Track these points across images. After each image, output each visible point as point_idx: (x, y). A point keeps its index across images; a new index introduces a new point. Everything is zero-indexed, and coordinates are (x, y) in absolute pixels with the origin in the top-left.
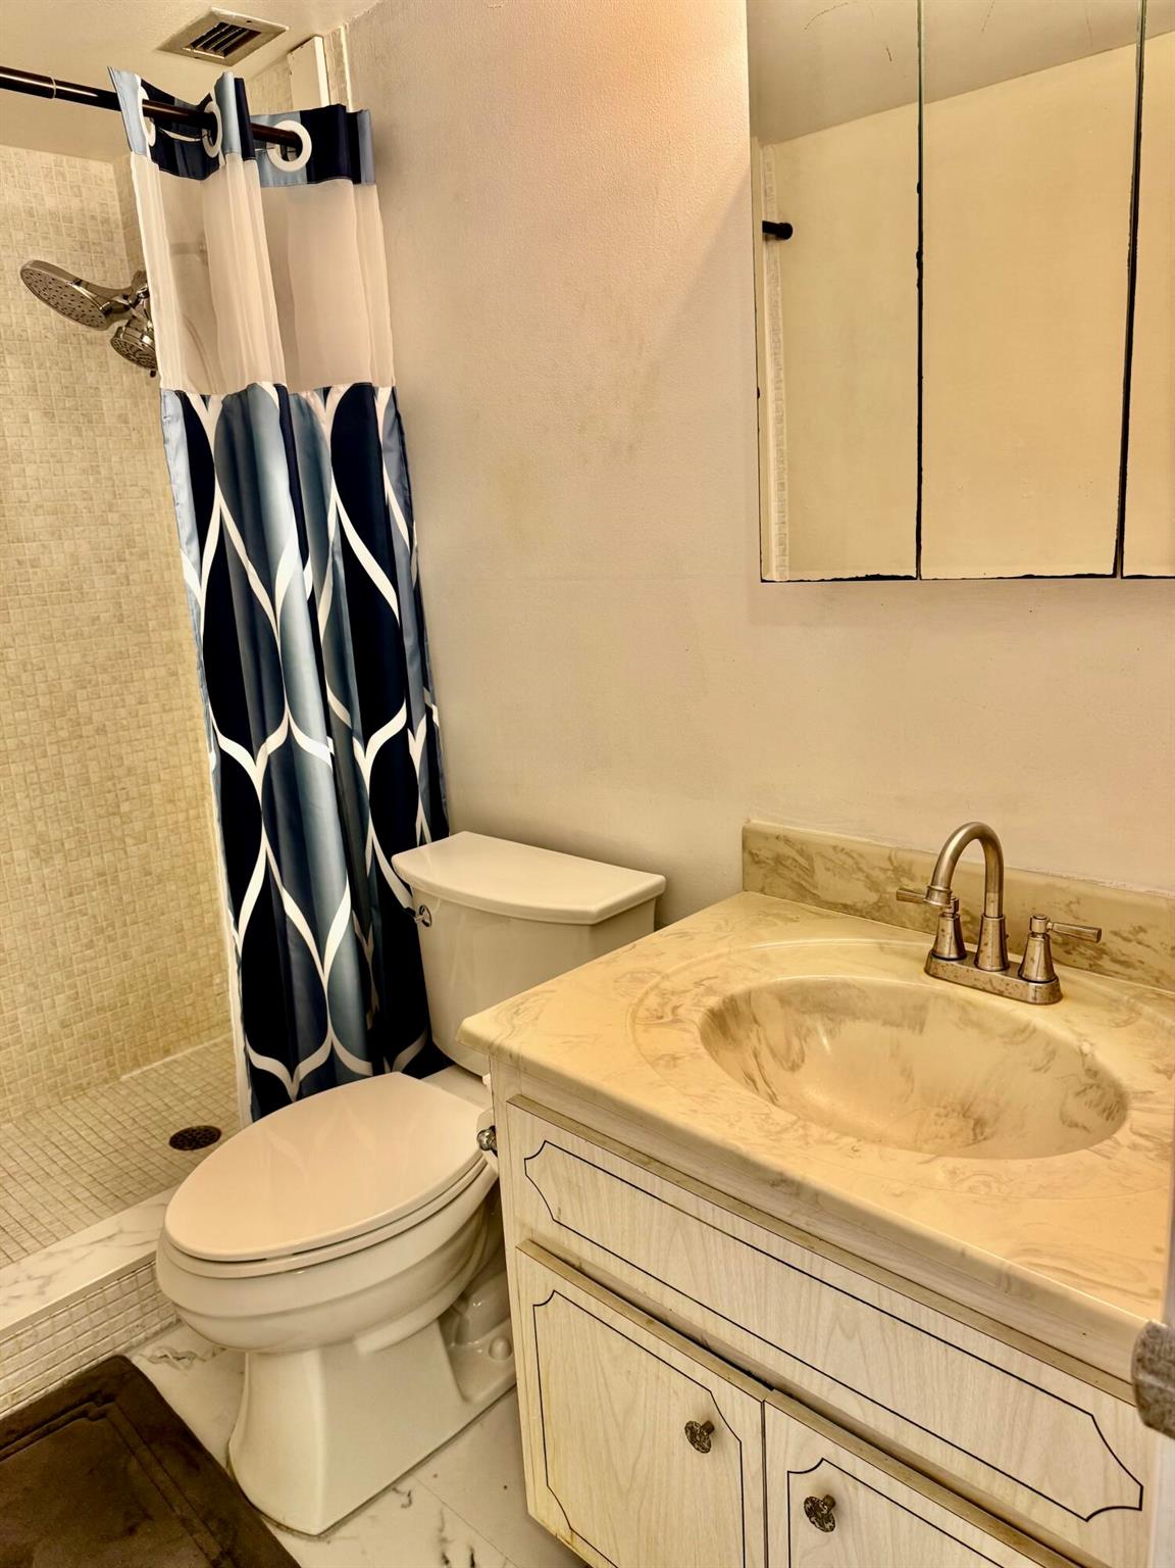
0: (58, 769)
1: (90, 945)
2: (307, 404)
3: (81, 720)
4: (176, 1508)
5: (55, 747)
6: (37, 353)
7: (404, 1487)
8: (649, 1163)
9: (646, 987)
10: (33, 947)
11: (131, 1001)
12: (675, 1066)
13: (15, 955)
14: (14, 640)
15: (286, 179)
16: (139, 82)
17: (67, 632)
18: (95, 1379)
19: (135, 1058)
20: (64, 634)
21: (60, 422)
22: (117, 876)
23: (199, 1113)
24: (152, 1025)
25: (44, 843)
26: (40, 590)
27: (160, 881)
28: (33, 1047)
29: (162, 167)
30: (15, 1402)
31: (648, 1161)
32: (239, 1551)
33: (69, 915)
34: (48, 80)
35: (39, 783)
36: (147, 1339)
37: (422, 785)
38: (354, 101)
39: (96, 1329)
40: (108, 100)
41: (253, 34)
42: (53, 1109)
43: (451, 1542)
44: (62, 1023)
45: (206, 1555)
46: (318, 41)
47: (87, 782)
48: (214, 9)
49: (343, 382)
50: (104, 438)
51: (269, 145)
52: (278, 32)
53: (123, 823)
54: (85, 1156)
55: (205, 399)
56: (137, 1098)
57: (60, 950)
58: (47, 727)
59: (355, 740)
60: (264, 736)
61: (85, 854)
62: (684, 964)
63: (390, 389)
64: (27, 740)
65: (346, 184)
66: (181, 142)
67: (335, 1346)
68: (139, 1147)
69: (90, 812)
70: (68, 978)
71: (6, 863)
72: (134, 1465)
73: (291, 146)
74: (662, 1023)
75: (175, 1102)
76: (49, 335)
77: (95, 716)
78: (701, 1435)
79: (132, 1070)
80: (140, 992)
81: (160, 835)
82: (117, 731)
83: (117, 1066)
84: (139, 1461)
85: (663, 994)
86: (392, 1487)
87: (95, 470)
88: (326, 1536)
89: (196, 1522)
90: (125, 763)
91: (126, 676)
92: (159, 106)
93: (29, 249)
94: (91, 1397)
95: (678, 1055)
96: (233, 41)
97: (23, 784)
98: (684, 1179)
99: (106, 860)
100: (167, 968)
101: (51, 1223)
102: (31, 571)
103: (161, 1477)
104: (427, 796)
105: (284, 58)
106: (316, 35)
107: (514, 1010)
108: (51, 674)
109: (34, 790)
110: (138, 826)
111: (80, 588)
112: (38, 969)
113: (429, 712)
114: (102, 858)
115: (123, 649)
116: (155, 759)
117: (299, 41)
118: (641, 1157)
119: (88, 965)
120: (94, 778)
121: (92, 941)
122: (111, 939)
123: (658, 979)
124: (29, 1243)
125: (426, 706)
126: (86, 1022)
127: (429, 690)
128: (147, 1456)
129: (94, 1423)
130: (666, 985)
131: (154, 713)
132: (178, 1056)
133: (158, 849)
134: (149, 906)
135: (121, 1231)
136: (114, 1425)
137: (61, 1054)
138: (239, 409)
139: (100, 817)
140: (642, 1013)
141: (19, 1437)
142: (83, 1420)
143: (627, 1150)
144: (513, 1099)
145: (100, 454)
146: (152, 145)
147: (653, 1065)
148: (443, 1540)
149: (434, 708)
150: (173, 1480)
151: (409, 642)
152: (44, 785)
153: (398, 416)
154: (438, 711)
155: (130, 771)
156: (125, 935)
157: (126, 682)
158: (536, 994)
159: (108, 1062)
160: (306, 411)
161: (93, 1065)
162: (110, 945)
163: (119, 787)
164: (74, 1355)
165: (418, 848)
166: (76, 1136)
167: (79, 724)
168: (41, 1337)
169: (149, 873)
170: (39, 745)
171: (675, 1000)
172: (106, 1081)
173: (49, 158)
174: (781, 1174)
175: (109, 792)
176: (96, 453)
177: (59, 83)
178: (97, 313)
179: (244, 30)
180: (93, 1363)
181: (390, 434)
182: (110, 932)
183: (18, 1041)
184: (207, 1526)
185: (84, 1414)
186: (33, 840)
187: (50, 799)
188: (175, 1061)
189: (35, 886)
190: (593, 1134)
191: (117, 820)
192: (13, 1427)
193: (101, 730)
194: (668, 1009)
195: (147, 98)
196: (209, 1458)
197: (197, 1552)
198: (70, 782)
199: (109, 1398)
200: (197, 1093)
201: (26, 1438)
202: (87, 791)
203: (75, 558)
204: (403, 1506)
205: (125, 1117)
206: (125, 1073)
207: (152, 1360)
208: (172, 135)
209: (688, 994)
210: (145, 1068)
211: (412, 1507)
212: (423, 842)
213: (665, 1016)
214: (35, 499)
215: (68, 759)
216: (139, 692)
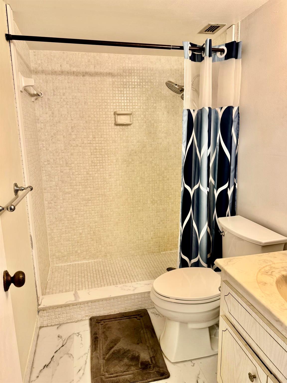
0: (158, 186)
1: (159, 223)
2: (217, 111)
3: (165, 177)
4: (147, 344)
5: (159, 182)
6: (168, 99)
7: (194, 362)
8: (251, 306)
9: (267, 264)
10: (148, 221)
11: (165, 237)
12: (265, 285)
13: (145, 222)
14: (154, 159)
15: (220, 60)
16: (189, 43)
17: (165, 158)
18: (140, 312)
19: (164, 249)
20: (164, 159)
21: (170, 114)
22: (167, 210)
23: (174, 265)
24: (169, 243)
25: (154, 201)
26: (161, 149)
27: (175, 213)
28: (145, 241)
29: (192, 61)
30: (125, 310)
31: (251, 305)
32: (156, 358)
33: (156, 216)
34: (170, 46)
35: (155, 188)
36: (152, 308)
37: (230, 202)
38: (240, 39)
39: (142, 302)
40: (182, 48)
41: (218, 27)
42: (147, 255)
43: (200, 379)
44: (152, 238)
45: (150, 355)
46: (234, 26)
47: (164, 190)
48: (209, 23)
49: (225, 106)
50: (178, 117)
51: (217, 52)
52: (224, 25)
53: (169, 199)
54: (150, 267)
55: (194, 110)
56: (163, 258)
57: (153, 223)
58: (158, 177)
59: (215, 189)
60: (194, 186)
61: (161, 204)
62: (281, 261)
63: (238, 107)
64: (154, 179)
65: (234, 59)
66: (197, 54)
67: (184, 323)
68: (160, 268)
69: (163, 196)
70: (154, 229)
71: (146, 204)
72: (142, 332)
73: (222, 52)
74: (267, 274)
75: (170, 261)
76: (171, 95)
77: (167, 176)
78: (252, 377)
79: (163, 251)
80: (167, 236)
81: (176, 203)
82: (171, 180)
83: (161, 250)
84: (143, 331)
85: (271, 267)
86: (191, 360)
87: (176, 124)
88: (174, 364)
89: (150, 348)
90: (172, 187)
91: (175, 168)
92: (193, 47)
93: (170, 77)
94: (138, 315)
95: (266, 283)
96: (214, 29)
97: (152, 188)
98: (258, 313)
99: (165, 206)
100: (173, 232)
101: (140, 278)
102: (160, 145)
103: (146, 336)
104: (231, 205)
105: (226, 31)
106: (233, 24)
107: (230, 260)
108: (160, 167)
109: (153, 190)
110: (172, 200)
111: (168, 149)
112: (149, 226)
113: (235, 185)
114: (164, 206)
115: (175, 163)
116: (178, 187)
117: (229, 27)
118: (249, 304)
119: (158, 227)
120: (165, 189)
121: (160, 223)
122: (163, 223)
123: (271, 263)
124: (136, 280)
125: (234, 183)
126: (156, 239)
127: (236, 179)
128: (145, 331)
129: (137, 320)
130: (273, 265)
131: (179, 177)
132: (173, 251)
133: (175, 206)
134: (172, 218)
135: (151, 284)
136: (141, 322)
137: (150, 244)
138: (200, 113)
139: (165, 197)
140: (263, 270)
141: (124, 317)
142: (136, 319)
143: (247, 301)
144: (224, 281)
145: (177, 121)
146: (190, 56)
147: (258, 283)
148: (198, 377)
149: (237, 184)
150: (148, 337)
151: (232, 167)
152: (155, 189)
153: (239, 113)
154: (238, 185)
155: (172, 189)
156: (166, 223)
157: (175, 170)
158: (237, 258)
159: (159, 249)
160: (216, 112)
161: (156, 248)
162: (163, 224)
163: (170, 191)
164: (137, 305)
165: (226, 218)
166: (150, 262)
167: (164, 178)
168: (132, 299)
169: (173, 211)
170: (156, 181)
171: (273, 270)
172: (158, 252)
173: (176, 58)
174: (278, 319)
175: (168, 192)
176: (176, 120)
177: (172, 46)
178: (179, 91)
179: (216, 26)
180: (141, 309)
181: (236, 118)
182: (163, 221)
183: (143, 239)
184: (152, 350)
185: (136, 318)
186: (152, 200)
187: (156, 192)
188: (172, 252)
189: (151, 209)
190: (240, 294)
191: (168, 198)
192: (124, 315)
193: (168, 179)
194: (270, 272)
195: (190, 46)
196: (156, 337)
197: (149, 354)
198: (160, 189)
199: (141, 317)
200: (175, 260)
201: (125, 318)
202: (163, 192)
203: (168, 143)
204: (192, 366)
205: (160, 261)
206: (162, 252)
207: (152, 313)
208: (195, 53)
209: (278, 269)
210: (166, 252)
211: (194, 367)
212: (228, 216)
213: (269, 273)
214: (163, 130)
215: (161, 184)
216: (177, 172)
